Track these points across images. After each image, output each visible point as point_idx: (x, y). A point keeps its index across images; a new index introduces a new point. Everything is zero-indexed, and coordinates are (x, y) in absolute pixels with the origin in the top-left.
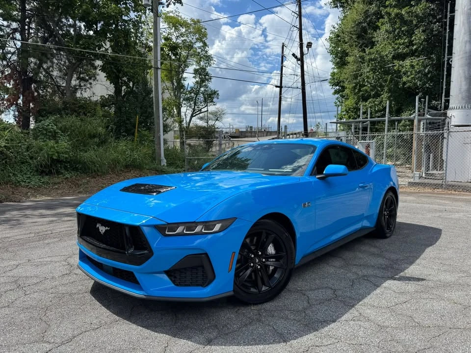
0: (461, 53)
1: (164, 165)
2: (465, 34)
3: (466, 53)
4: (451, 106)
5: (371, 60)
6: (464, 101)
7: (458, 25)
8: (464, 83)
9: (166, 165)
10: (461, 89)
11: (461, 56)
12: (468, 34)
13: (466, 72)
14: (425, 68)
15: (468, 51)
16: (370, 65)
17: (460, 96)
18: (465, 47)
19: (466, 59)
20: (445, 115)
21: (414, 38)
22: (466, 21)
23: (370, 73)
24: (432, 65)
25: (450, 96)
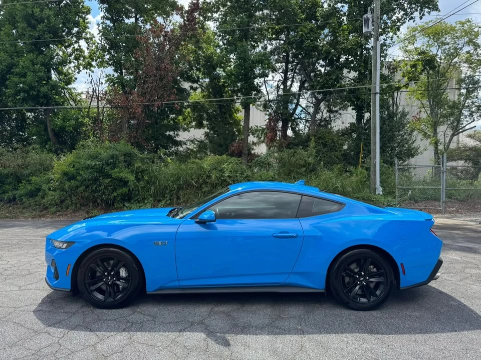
1: (379, 194)
9: (381, 193)
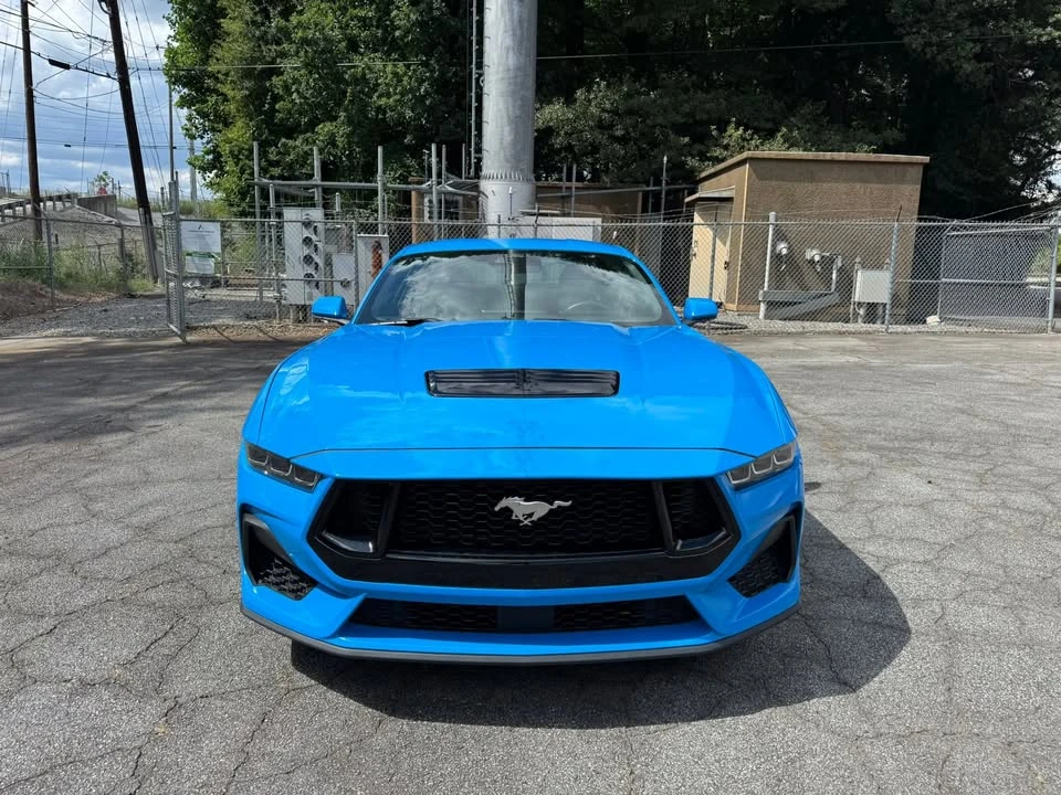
0: (501, 69)
2: (505, 32)
3: (509, 70)
4: (485, 172)
5: (305, 41)
6: (509, 165)
7: (493, 11)
8: (507, 129)
10: (502, 139)
11: (500, 76)
12: (511, 33)
13: (511, 109)
14: (420, 84)
15: (512, 67)
16: (302, 54)
17: (502, 154)
18: (507, 58)
19: (510, 83)
20: (476, 187)
21: (394, 13)
22: (506, 7)
23: (302, 72)
24: (433, 82)
25: (484, 152)
